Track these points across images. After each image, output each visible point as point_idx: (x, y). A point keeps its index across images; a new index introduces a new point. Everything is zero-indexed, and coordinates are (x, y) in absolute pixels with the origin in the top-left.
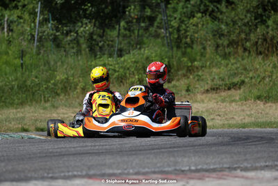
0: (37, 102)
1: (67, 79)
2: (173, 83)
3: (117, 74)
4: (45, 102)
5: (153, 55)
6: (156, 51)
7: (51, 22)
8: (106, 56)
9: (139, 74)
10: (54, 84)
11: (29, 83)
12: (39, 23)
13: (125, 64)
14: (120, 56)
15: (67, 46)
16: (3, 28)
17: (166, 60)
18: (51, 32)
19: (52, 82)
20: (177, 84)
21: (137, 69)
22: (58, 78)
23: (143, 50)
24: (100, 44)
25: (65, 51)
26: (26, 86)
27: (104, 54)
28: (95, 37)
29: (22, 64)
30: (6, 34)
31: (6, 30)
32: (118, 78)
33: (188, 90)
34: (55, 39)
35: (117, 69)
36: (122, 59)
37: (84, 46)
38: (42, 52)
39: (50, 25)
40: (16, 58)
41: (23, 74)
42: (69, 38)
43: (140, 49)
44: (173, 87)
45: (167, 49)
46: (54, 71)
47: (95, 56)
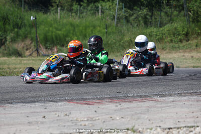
0: (113, 53)
1: (130, 40)
2: (189, 42)
3: (158, 37)
4: (118, 52)
5: (179, 26)
6: (180, 24)
7: (124, 9)
8: (153, 27)
9: (170, 37)
10: (123, 43)
11: (109, 42)
12: (118, 10)
13: (163, 32)
14: (161, 27)
15: (133, 22)
16: (98, 13)
17: (186, 29)
18: (124, 14)
19: (122, 41)
20: (191, 43)
21: (169, 34)
22: (125, 39)
23: (173, 24)
24: (150, 20)
25: (131, 24)
26: (108, 44)
27: (152, 26)
28: (148, 17)
29: (106, 32)
30: (100, 15)
31: (100, 13)
32: (158, 39)
33: (197, 46)
34: (126, 18)
35: (158, 34)
36: (162, 29)
37: (142, 22)
38: (119, 25)
39: (123, 10)
40: (104, 29)
41: (107, 37)
42: (133, 17)
43: (172, 23)
44: (189, 44)
45: (186, 23)
46: (124, 35)
47: (147, 27)
